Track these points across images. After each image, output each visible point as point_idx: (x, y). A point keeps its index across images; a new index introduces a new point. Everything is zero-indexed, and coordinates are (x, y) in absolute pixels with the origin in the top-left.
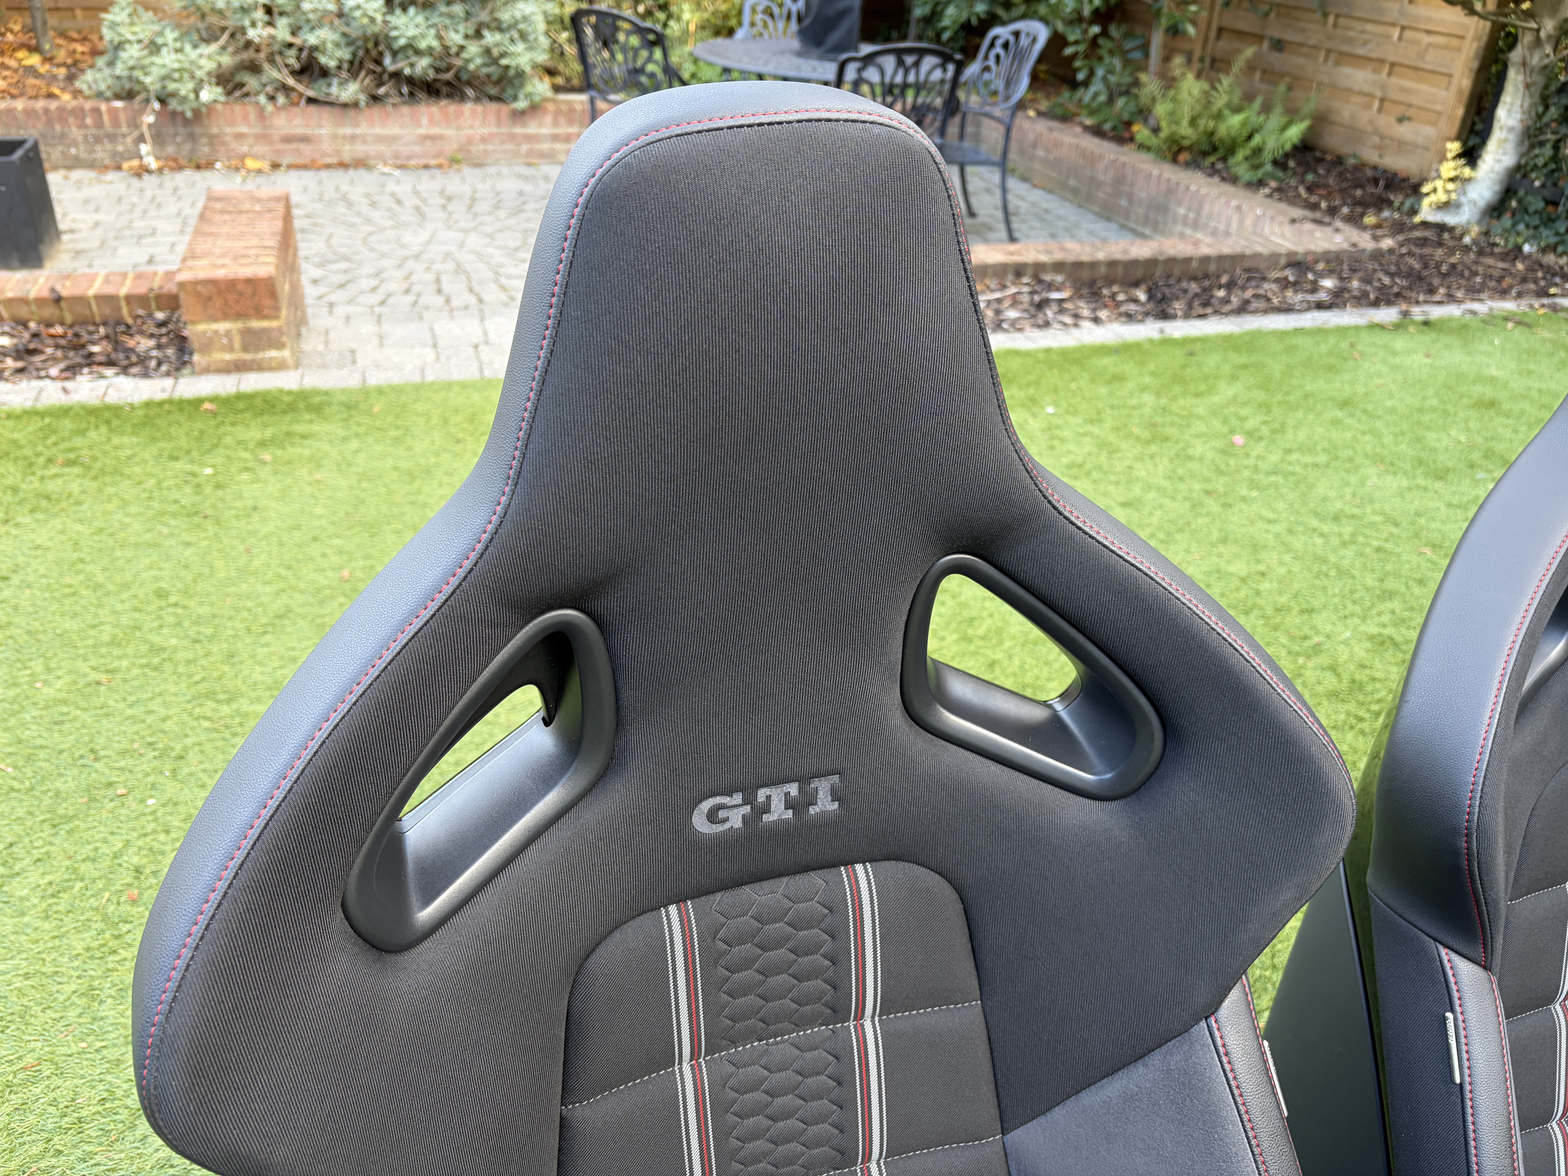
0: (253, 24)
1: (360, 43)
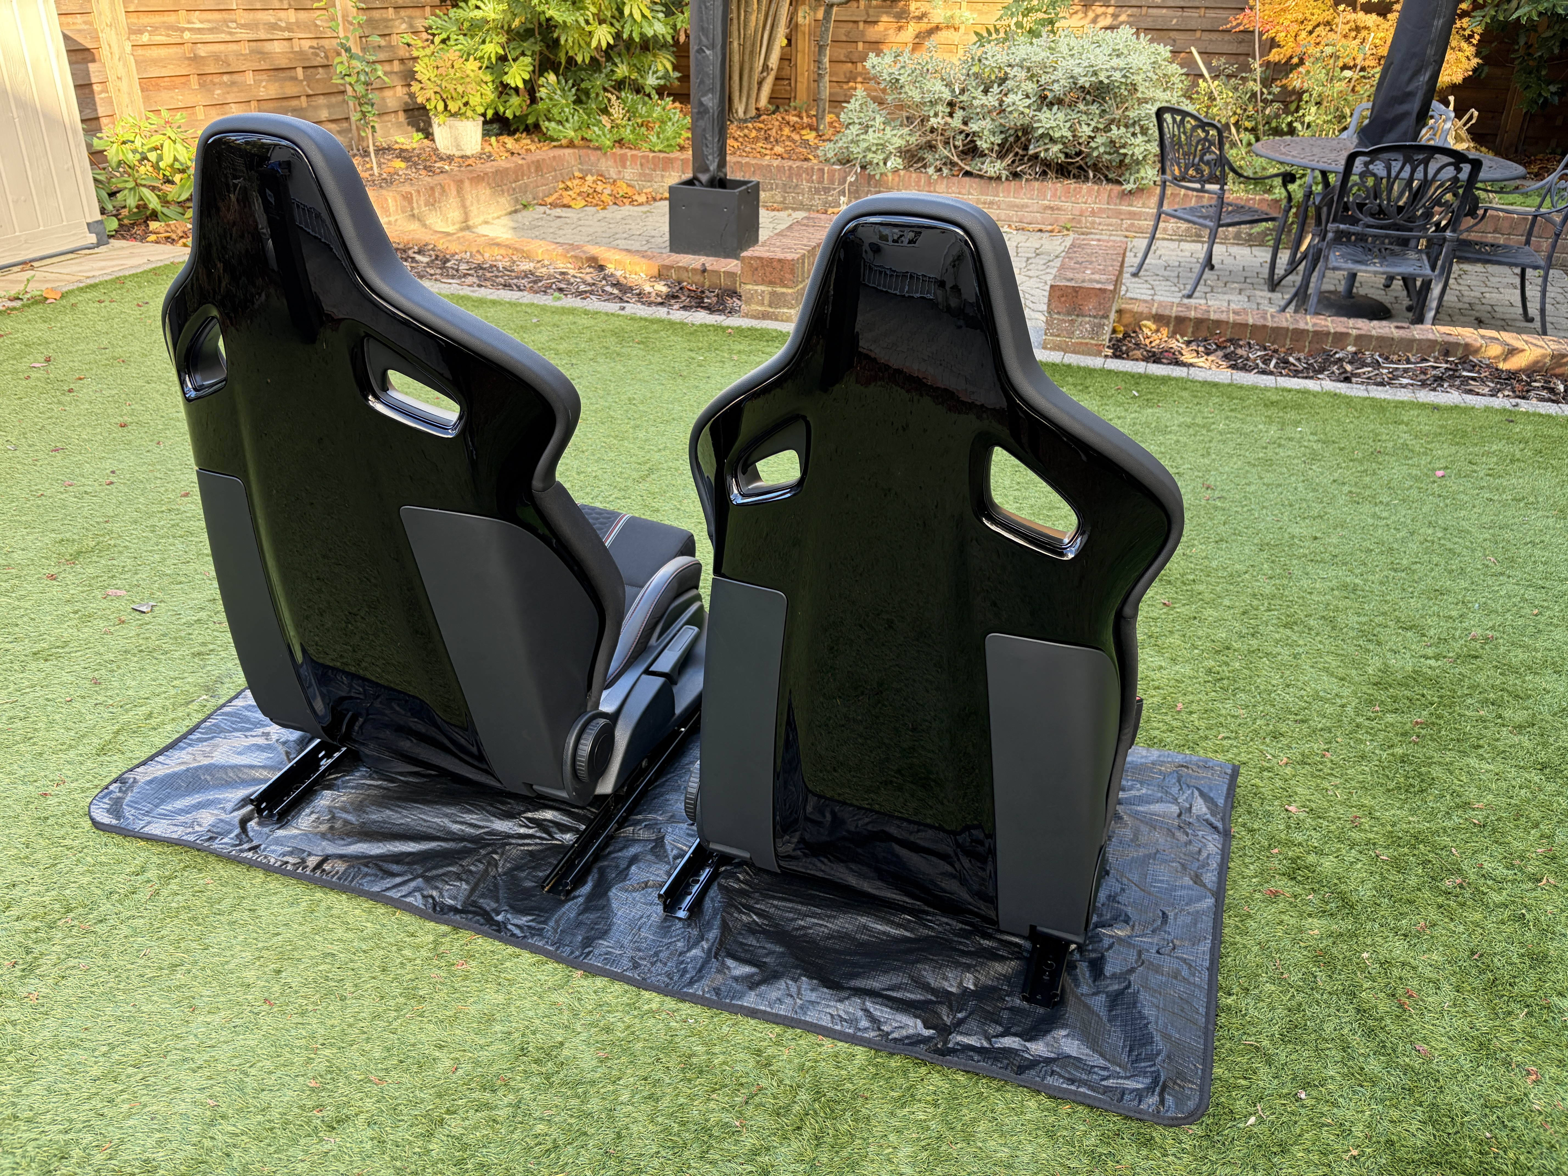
0: (936, 115)
1: (1011, 132)
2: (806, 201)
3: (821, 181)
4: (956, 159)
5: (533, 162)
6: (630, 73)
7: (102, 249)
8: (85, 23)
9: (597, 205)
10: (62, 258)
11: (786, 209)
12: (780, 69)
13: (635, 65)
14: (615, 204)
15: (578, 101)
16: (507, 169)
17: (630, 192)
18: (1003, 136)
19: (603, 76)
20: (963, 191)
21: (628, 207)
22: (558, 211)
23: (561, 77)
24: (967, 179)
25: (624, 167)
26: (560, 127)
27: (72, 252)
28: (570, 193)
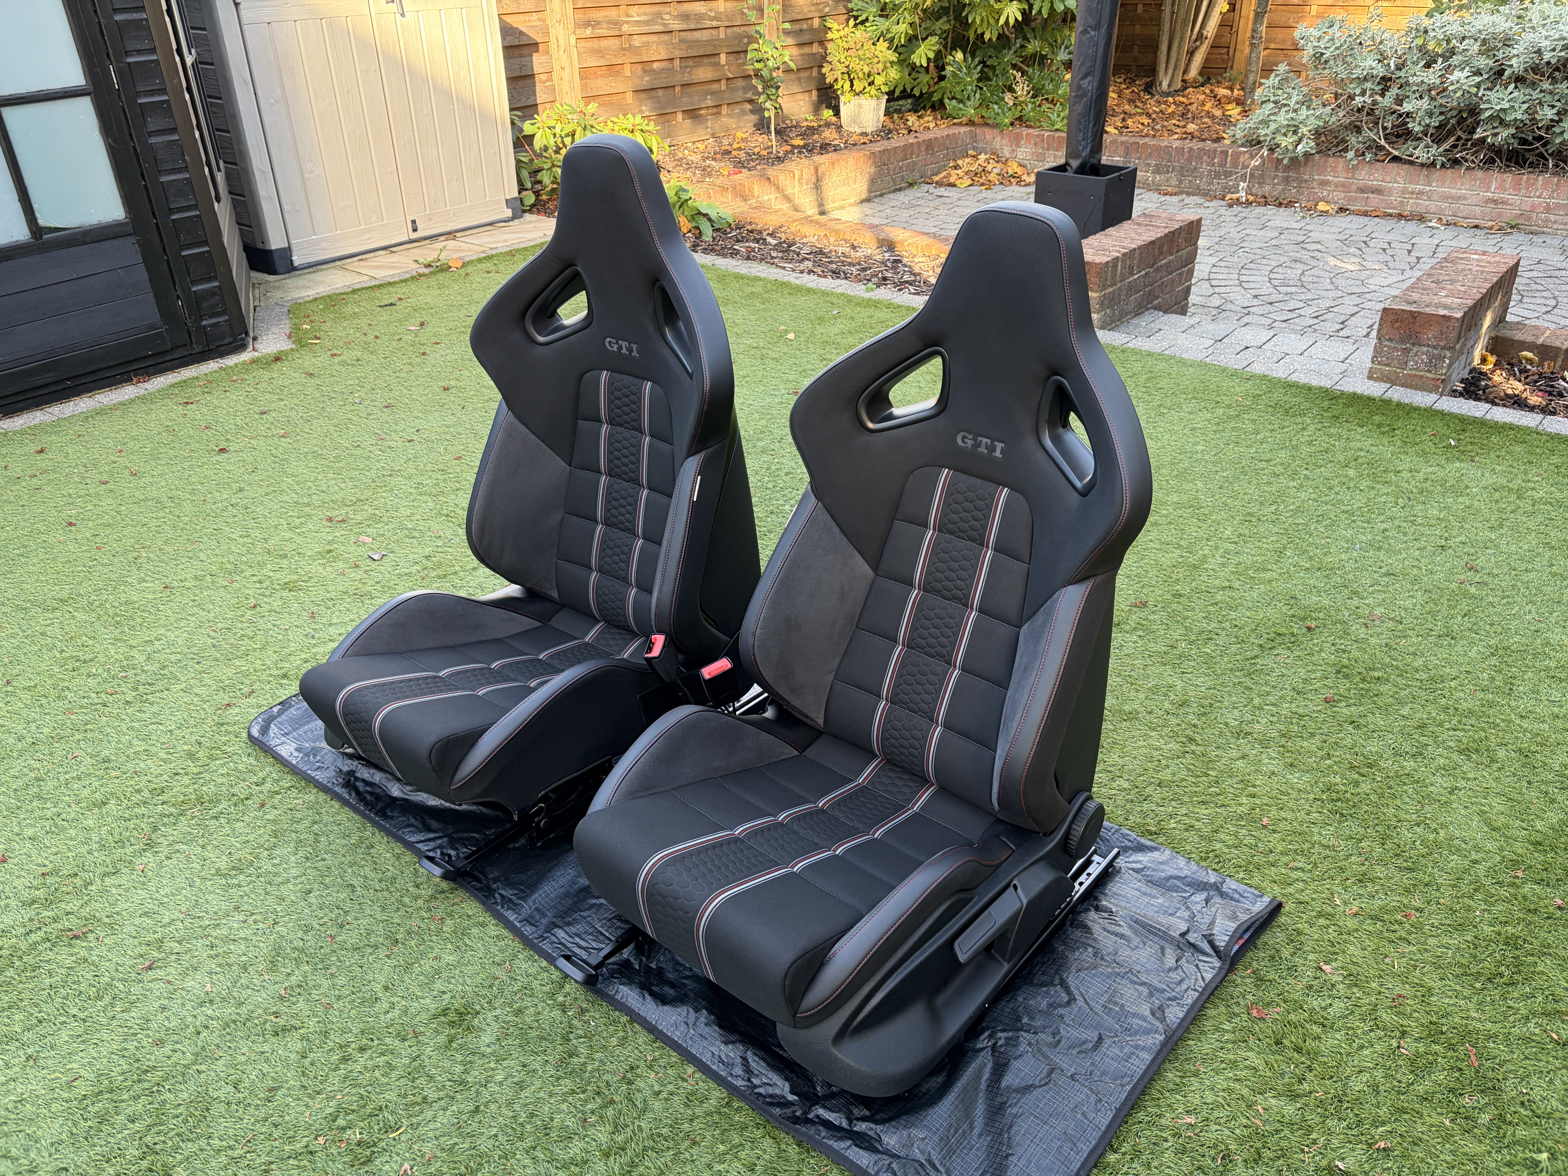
1: (1454, 112)
2: (1203, 186)
3: (1223, 164)
4: (1383, 142)
5: (924, 141)
6: (1042, 48)
7: (516, 222)
8: (539, 19)
9: (982, 185)
10: (481, 229)
11: (1181, 193)
12: (1217, 36)
13: (1047, 40)
14: (1002, 183)
15: (984, 78)
16: (895, 148)
17: (1019, 171)
18: (1442, 118)
19: (1012, 52)
20: (1388, 179)
21: (1014, 187)
22: (942, 191)
23: (968, 55)
24: (1395, 165)
25: (1018, 145)
26: (961, 105)
27: (490, 224)
28: (959, 172)
